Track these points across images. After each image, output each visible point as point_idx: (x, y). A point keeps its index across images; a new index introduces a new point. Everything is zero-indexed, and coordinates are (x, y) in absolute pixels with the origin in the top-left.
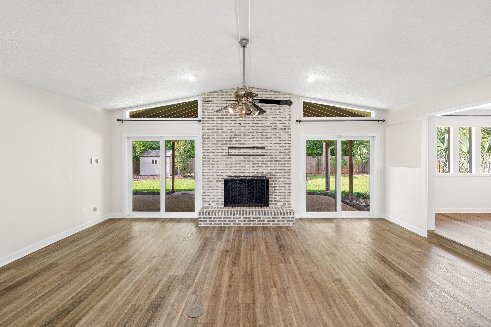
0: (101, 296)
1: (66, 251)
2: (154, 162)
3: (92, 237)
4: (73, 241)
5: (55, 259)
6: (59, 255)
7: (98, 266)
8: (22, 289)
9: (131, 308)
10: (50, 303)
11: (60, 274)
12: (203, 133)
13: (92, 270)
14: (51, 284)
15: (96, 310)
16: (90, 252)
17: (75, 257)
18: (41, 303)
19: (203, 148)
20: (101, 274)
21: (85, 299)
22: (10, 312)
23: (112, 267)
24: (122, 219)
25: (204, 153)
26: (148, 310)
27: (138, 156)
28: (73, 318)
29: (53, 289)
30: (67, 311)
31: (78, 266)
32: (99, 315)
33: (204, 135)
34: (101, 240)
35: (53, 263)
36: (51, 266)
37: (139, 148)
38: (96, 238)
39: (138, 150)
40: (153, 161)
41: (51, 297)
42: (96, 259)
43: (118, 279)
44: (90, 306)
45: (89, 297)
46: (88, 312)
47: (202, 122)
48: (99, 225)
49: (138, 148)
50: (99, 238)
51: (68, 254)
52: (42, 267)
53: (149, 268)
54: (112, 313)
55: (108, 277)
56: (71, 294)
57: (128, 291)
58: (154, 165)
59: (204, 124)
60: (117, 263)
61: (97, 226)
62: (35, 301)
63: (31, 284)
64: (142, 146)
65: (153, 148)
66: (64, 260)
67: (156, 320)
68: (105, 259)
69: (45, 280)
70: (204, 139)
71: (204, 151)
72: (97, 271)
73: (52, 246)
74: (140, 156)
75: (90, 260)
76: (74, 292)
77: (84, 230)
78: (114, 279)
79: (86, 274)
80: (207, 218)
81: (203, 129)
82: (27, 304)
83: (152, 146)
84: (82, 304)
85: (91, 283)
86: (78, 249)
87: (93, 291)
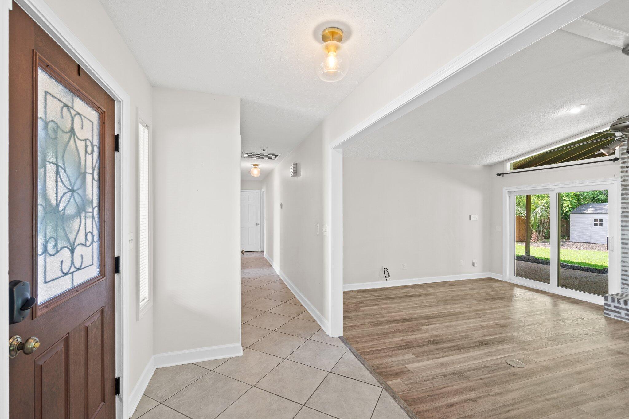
0: (450, 321)
1: (443, 289)
2: (598, 223)
3: (465, 287)
4: (451, 285)
5: (434, 291)
6: (437, 290)
7: (459, 305)
8: (412, 299)
9: (465, 335)
10: (422, 311)
11: (434, 300)
12: (622, 177)
13: (453, 306)
14: (426, 302)
15: (443, 325)
16: (458, 296)
17: (446, 295)
18: (418, 309)
19: (623, 201)
20: (457, 310)
21: (440, 317)
22: (404, 306)
23: (468, 309)
24: (502, 281)
25: (625, 208)
26: (476, 342)
27: (567, 212)
28: (430, 322)
29: (426, 305)
30: (428, 318)
31: (446, 300)
32: (443, 328)
33: (624, 181)
34: (471, 291)
35: (432, 293)
36: (430, 294)
37: (569, 202)
38: (468, 288)
39: (566, 205)
40: (595, 220)
41: (424, 308)
42: (460, 301)
43: (468, 318)
44: (441, 322)
45: (443, 318)
46: (439, 323)
47: (620, 161)
48: (477, 280)
49: (566, 201)
50: (471, 289)
51: (443, 292)
52: (425, 292)
53: (498, 323)
54: (451, 331)
55: (460, 314)
56: (434, 312)
57: (470, 327)
58: (598, 227)
59: (624, 163)
60: (473, 309)
61: (475, 280)
62: (416, 306)
63: (417, 298)
64: (573, 198)
65: (599, 200)
66: (439, 294)
67: (478, 349)
68: (466, 304)
69: (424, 300)
70: (624, 187)
71: (624, 205)
72: (456, 308)
73: (437, 284)
74: (570, 213)
75: (456, 300)
76: (436, 311)
77: (463, 280)
78: (464, 317)
79: (449, 306)
80: (622, 309)
81: (622, 172)
82: (412, 306)
83: (598, 196)
84: (437, 319)
85: (448, 312)
86: (451, 291)
87: (447, 316)
